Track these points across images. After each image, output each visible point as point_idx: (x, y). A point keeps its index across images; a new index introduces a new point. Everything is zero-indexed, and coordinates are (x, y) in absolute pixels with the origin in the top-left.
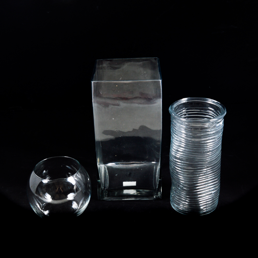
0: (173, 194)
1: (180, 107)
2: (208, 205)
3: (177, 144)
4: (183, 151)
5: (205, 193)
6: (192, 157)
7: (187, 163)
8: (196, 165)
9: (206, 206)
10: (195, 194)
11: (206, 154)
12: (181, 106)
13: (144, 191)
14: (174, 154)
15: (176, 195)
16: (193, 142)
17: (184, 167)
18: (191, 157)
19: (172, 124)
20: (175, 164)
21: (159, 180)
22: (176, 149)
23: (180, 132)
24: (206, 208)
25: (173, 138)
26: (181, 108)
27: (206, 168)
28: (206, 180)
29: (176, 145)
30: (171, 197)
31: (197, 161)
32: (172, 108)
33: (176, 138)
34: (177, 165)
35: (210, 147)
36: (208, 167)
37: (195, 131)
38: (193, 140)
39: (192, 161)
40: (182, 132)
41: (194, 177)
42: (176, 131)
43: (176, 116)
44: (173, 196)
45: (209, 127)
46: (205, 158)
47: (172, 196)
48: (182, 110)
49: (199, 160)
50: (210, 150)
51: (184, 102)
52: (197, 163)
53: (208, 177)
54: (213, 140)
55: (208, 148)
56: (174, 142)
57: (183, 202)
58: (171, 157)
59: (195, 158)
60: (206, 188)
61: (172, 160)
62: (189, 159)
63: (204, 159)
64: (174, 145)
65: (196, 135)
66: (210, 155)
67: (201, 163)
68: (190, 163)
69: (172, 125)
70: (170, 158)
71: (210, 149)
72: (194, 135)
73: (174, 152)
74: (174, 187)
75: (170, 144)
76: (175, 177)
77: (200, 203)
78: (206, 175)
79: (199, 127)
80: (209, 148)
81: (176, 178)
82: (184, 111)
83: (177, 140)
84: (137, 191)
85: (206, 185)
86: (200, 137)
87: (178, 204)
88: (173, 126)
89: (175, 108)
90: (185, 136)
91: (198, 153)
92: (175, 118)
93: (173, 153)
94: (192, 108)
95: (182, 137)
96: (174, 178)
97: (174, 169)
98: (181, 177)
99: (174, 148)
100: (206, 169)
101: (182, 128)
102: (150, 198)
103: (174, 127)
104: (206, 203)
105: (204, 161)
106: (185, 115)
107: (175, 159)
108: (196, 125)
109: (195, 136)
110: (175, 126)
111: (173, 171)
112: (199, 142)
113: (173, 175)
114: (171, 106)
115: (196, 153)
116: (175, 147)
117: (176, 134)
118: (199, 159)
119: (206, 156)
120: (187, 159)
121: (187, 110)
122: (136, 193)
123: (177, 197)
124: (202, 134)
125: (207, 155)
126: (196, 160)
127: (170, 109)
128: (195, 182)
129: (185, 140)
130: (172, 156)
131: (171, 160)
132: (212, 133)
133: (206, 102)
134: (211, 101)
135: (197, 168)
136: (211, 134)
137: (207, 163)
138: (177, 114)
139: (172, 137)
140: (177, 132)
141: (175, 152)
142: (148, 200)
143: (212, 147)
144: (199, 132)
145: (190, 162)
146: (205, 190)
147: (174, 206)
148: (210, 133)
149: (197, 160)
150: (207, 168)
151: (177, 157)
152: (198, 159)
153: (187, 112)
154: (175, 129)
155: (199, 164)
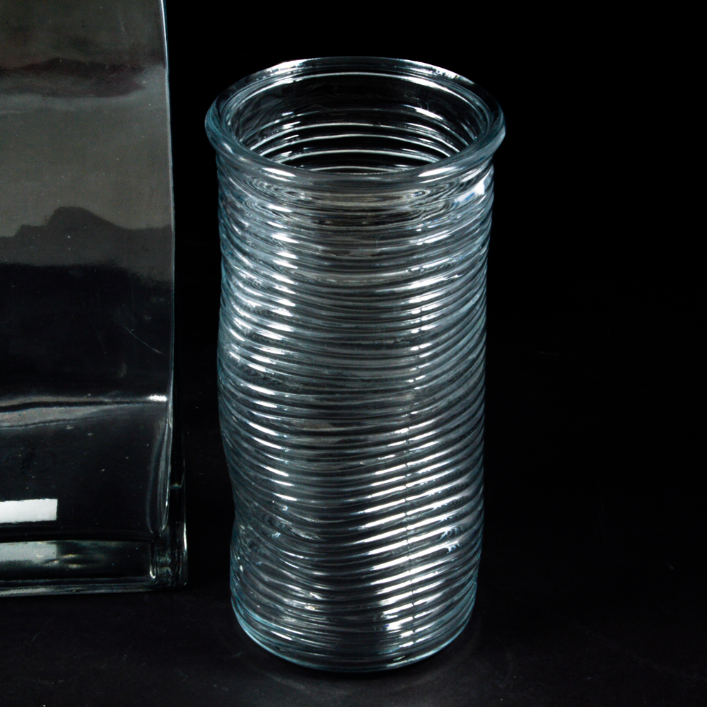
0: (240, 563)
1: (263, 107)
2: (424, 613)
3: (253, 304)
4: (282, 342)
5: (407, 554)
6: (328, 367)
7: (310, 398)
8: (353, 411)
9: (410, 619)
10: (351, 560)
11: (404, 351)
12: (273, 102)
13: (100, 549)
14: (238, 358)
15: (258, 566)
16: (337, 293)
17: (295, 421)
18: (326, 372)
19: (224, 198)
20: (246, 409)
21: (171, 491)
22: (249, 327)
23: (268, 241)
24: (414, 628)
25: (231, 272)
26: (275, 112)
27: (407, 426)
28: (410, 485)
29: (246, 308)
30: (232, 574)
31: (357, 386)
32: (220, 117)
33: (246, 275)
34: (255, 413)
35: (422, 314)
36: (415, 420)
37: (342, 232)
38: (332, 279)
39: (333, 390)
40: (275, 243)
41: (343, 474)
42: (248, 236)
43: (242, 159)
44: (241, 568)
45: (415, 212)
46: (398, 374)
47: (238, 573)
48: (277, 121)
49: (368, 384)
50: (421, 332)
51: (289, 80)
52: (357, 399)
53: (420, 472)
54: (440, 278)
55: (412, 322)
56: (237, 294)
57: (295, 603)
58: (223, 370)
59: (345, 372)
60: (410, 527)
61: (229, 386)
62: (314, 381)
63: (392, 379)
64: (238, 309)
65: (346, 253)
66: (423, 356)
67: (380, 399)
68: (322, 399)
69: (221, 204)
70: (221, 376)
71: (424, 328)
72: (336, 253)
73: (238, 343)
74: (246, 526)
75: (219, 305)
76: (252, 473)
77: (385, 602)
78: (405, 461)
79: (359, 214)
80: (417, 321)
81: (255, 479)
82: (288, 127)
83: (249, 283)
84: (64, 550)
85: (409, 513)
86: (370, 265)
87: (272, 613)
88: (230, 210)
89: (239, 114)
90: (293, 262)
91: (359, 346)
92: (237, 169)
93: (231, 347)
94: (329, 110)
95: (276, 269)
96: (244, 480)
97: (243, 432)
98: (280, 476)
99: (239, 323)
100: (404, 431)
101: (273, 220)
102: (131, 581)
103: (232, 216)
104: (409, 606)
105: (396, 390)
106: (295, 149)
107: (243, 384)
108: (346, 200)
109: (341, 260)
110: (240, 211)
111: (237, 442)
112: (367, 292)
113: (240, 467)
114: (218, 107)
115: (352, 346)
116: (244, 318)
117: (247, 249)
118: (369, 381)
119: (403, 362)
120: (306, 379)
121: (304, 121)
122: (54, 556)
123: (266, 578)
124: (381, 245)
125: (412, 359)
126: (349, 384)
127: (209, 121)
128: (351, 500)
129: (292, 282)
130: (229, 367)
131: (224, 387)
132: (430, 239)
133: (404, 81)
134: (431, 73)
135: (359, 424)
136: (425, 245)
137: (409, 397)
138: (253, 148)
139: (226, 270)
140: (250, 239)
141: (245, 347)
142: (120, 591)
143: (432, 316)
144: (363, 238)
145: (323, 396)
146: (406, 538)
147: (249, 621)
148: (419, 242)
149: (356, 384)
150: (411, 425)
151: (257, 373)
152: (363, 380)
153: (302, 134)
154: (241, 227)
155: (366, 407)
